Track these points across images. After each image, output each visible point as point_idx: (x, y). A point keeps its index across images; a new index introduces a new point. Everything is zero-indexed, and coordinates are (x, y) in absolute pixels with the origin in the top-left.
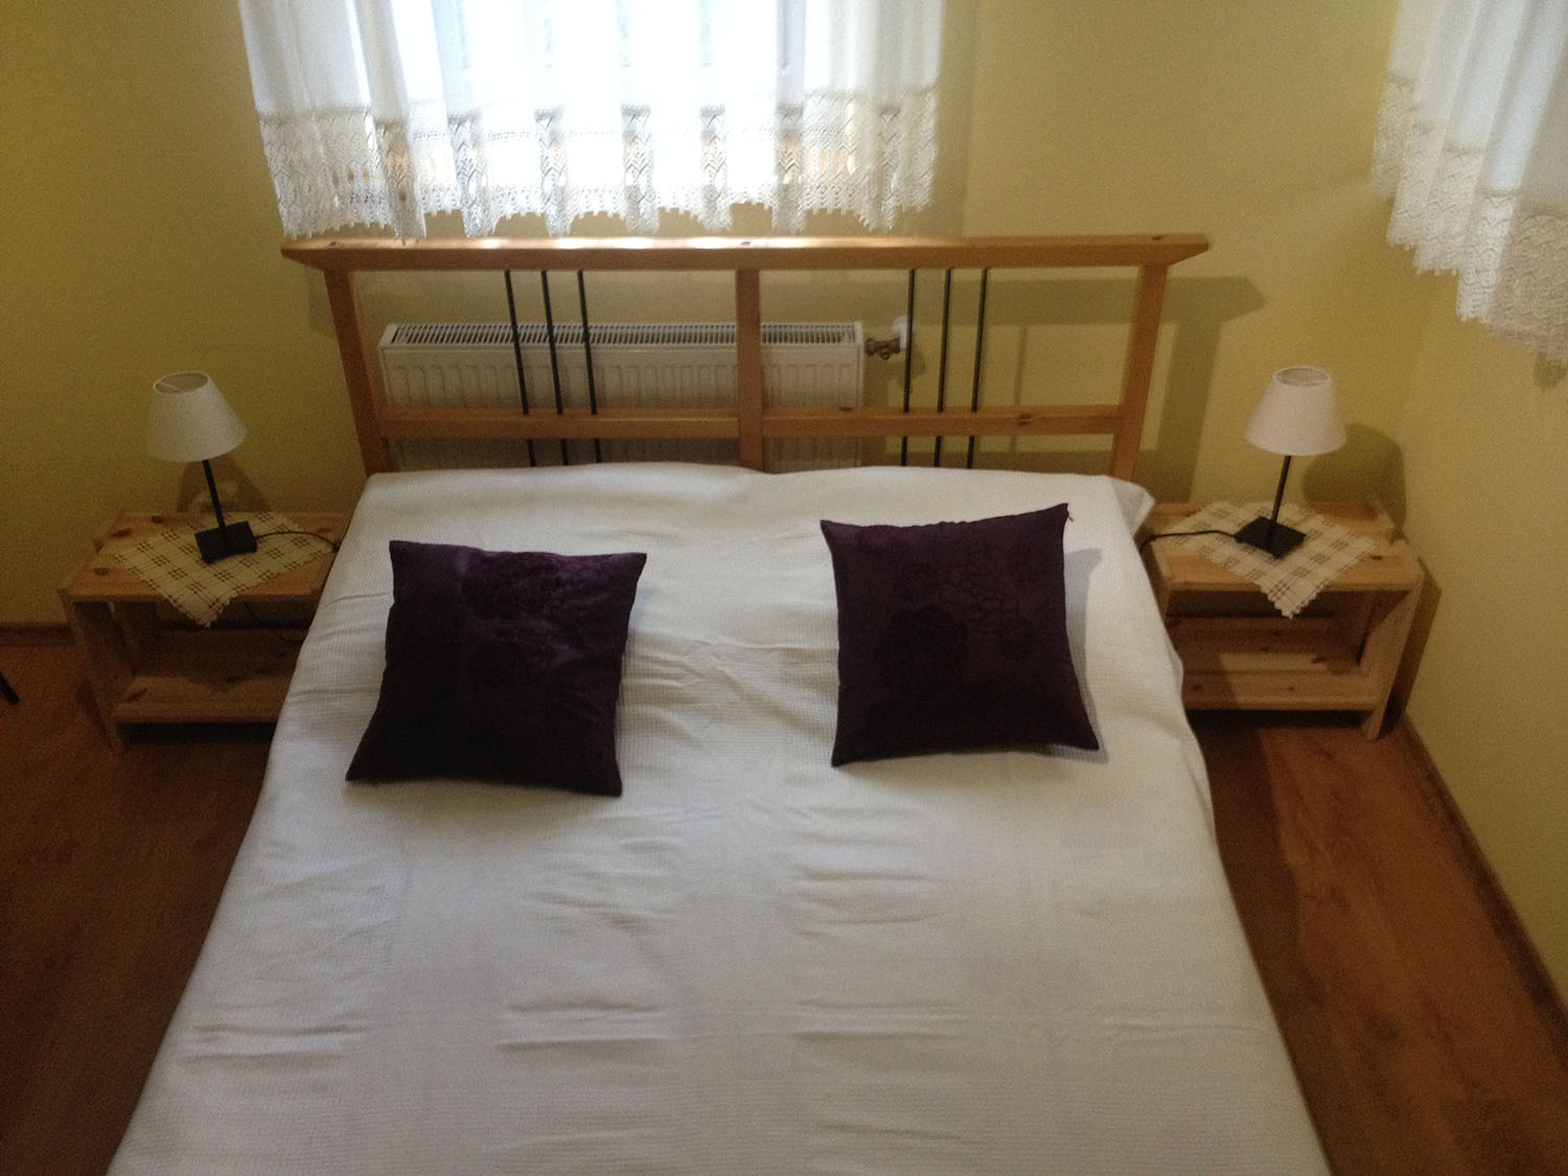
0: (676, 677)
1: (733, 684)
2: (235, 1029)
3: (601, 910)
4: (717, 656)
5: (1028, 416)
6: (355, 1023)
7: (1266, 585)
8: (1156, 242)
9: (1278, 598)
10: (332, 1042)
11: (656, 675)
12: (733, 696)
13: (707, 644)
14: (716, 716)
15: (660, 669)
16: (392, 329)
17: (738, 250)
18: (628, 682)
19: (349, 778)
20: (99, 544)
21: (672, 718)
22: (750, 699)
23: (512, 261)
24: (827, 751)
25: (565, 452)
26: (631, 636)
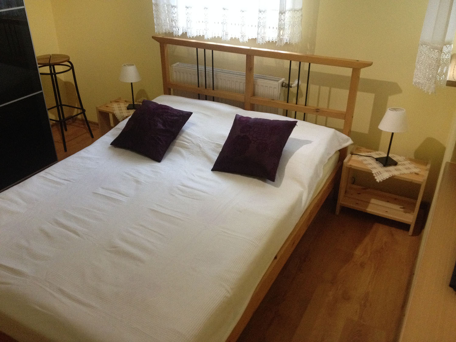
0: (188, 143)
1: (200, 147)
2: (52, 175)
3: (135, 178)
4: (200, 141)
5: (319, 110)
6: (72, 181)
7: (374, 171)
8: (357, 62)
9: (377, 176)
10: (65, 182)
11: (183, 141)
12: (199, 150)
13: (199, 138)
14: (192, 153)
15: (186, 140)
16: (178, 63)
17: (249, 49)
18: (177, 141)
19: (111, 144)
20: (111, 102)
21: (183, 151)
22: (202, 152)
23: (197, 45)
24: (212, 167)
25: (206, 98)
26: (183, 131)
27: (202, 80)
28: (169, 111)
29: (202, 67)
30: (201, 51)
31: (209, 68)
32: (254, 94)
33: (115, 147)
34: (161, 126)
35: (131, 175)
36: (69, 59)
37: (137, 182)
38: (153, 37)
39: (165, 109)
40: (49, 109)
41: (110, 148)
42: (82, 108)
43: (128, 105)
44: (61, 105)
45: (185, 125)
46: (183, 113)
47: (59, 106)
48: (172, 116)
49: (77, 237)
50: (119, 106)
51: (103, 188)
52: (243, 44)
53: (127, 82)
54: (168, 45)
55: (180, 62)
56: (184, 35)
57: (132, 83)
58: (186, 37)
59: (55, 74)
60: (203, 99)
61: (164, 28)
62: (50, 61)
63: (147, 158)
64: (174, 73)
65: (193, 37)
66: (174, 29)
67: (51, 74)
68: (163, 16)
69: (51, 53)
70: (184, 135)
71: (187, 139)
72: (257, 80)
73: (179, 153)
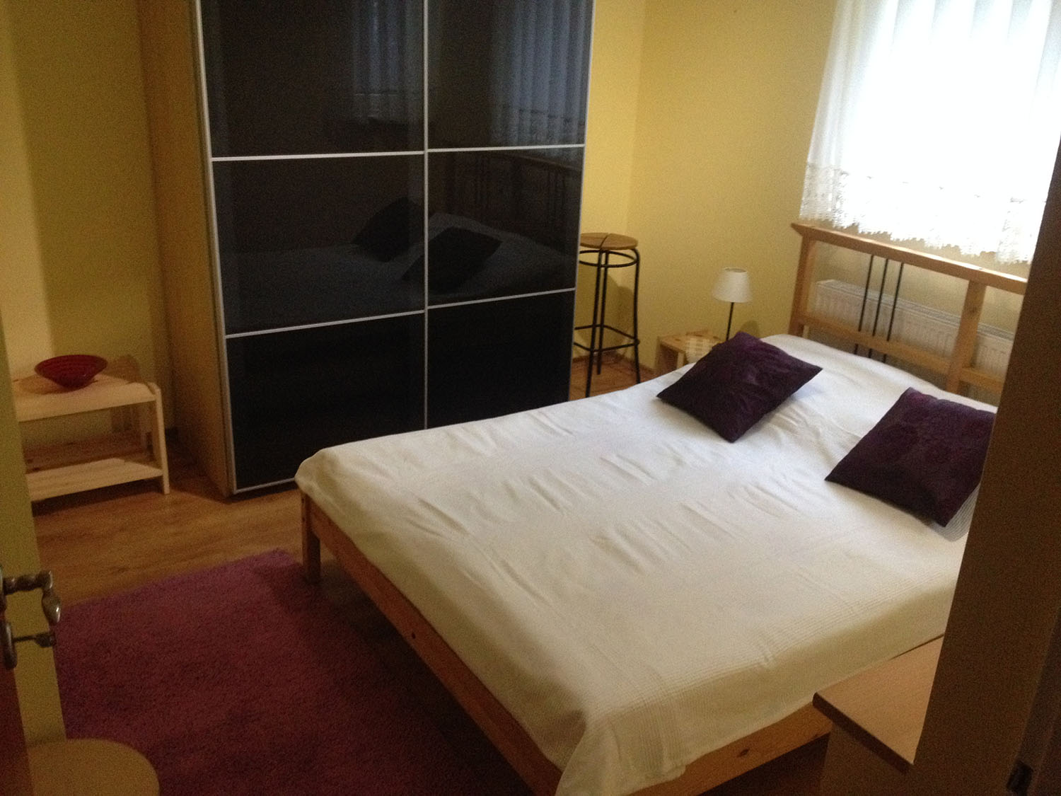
0: (797, 422)
1: (817, 434)
4: (822, 423)
6: (575, 434)
10: (565, 433)
11: (792, 418)
12: (814, 439)
13: (823, 417)
14: (799, 442)
15: (794, 416)
16: (832, 281)
17: (976, 271)
18: (777, 414)
19: (658, 396)
20: (687, 334)
21: (783, 435)
22: (819, 443)
23: (874, 250)
24: (828, 473)
25: (870, 354)
26: (794, 400)
27: (869, 319)
28: (777, 356)
29: (873, 294)
30: (879, 261)
31: (888, 299)
32: (972, 364)
33: (664, 402)
34: (752, 379)
35: (672, 450)
36: (636, 246)
37: (679, 462)
38: (794, 226)
39: (771, 351)
40: (577, 329)
41: (654, 401)
42: (635, 337)
43: (716, 344)
44: (602, 326)
45: (803, 388)
46: (802, 366)
47: (598, 326)
48: (779, 366)
49: (554, 509)
50: (699, 343)
51: (619, 456)
52: (968, 258)
53: (726, 300)
54: (819, 243)
55: (837, 278)
56: (854, 228)
57: (733, 304)
58: (856, 233)
59: (607, 266)
60: (861, 355)
61: (819, 210)
62: (602, 243)
63: (711, 431)
64: (819, 299)
65: (869, 233)
66: (837, 215)
67: (599, 265)
68: (820, 190)
69: (609, 231)
70: (794, 406)
71: (798, 414)
72: (986, 335)
73: (775, 437)
